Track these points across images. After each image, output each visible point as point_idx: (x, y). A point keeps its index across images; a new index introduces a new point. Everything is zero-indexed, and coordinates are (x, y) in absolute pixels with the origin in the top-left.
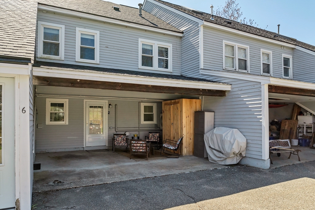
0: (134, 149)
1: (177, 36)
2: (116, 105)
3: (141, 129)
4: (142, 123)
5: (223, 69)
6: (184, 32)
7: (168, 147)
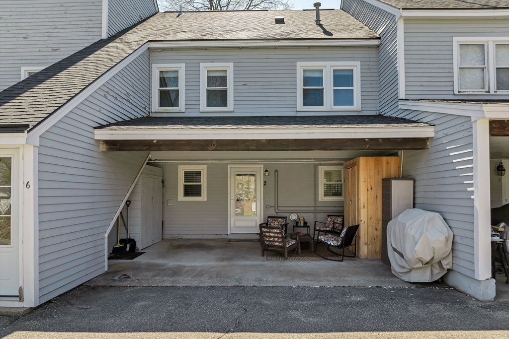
0: (267, 241)
1: (369, 47)
2: (276, 172)
3: (318, 208)
4: (320, 199)
5: (454, 94)
6: (381, 36)
7: (326, 241)
